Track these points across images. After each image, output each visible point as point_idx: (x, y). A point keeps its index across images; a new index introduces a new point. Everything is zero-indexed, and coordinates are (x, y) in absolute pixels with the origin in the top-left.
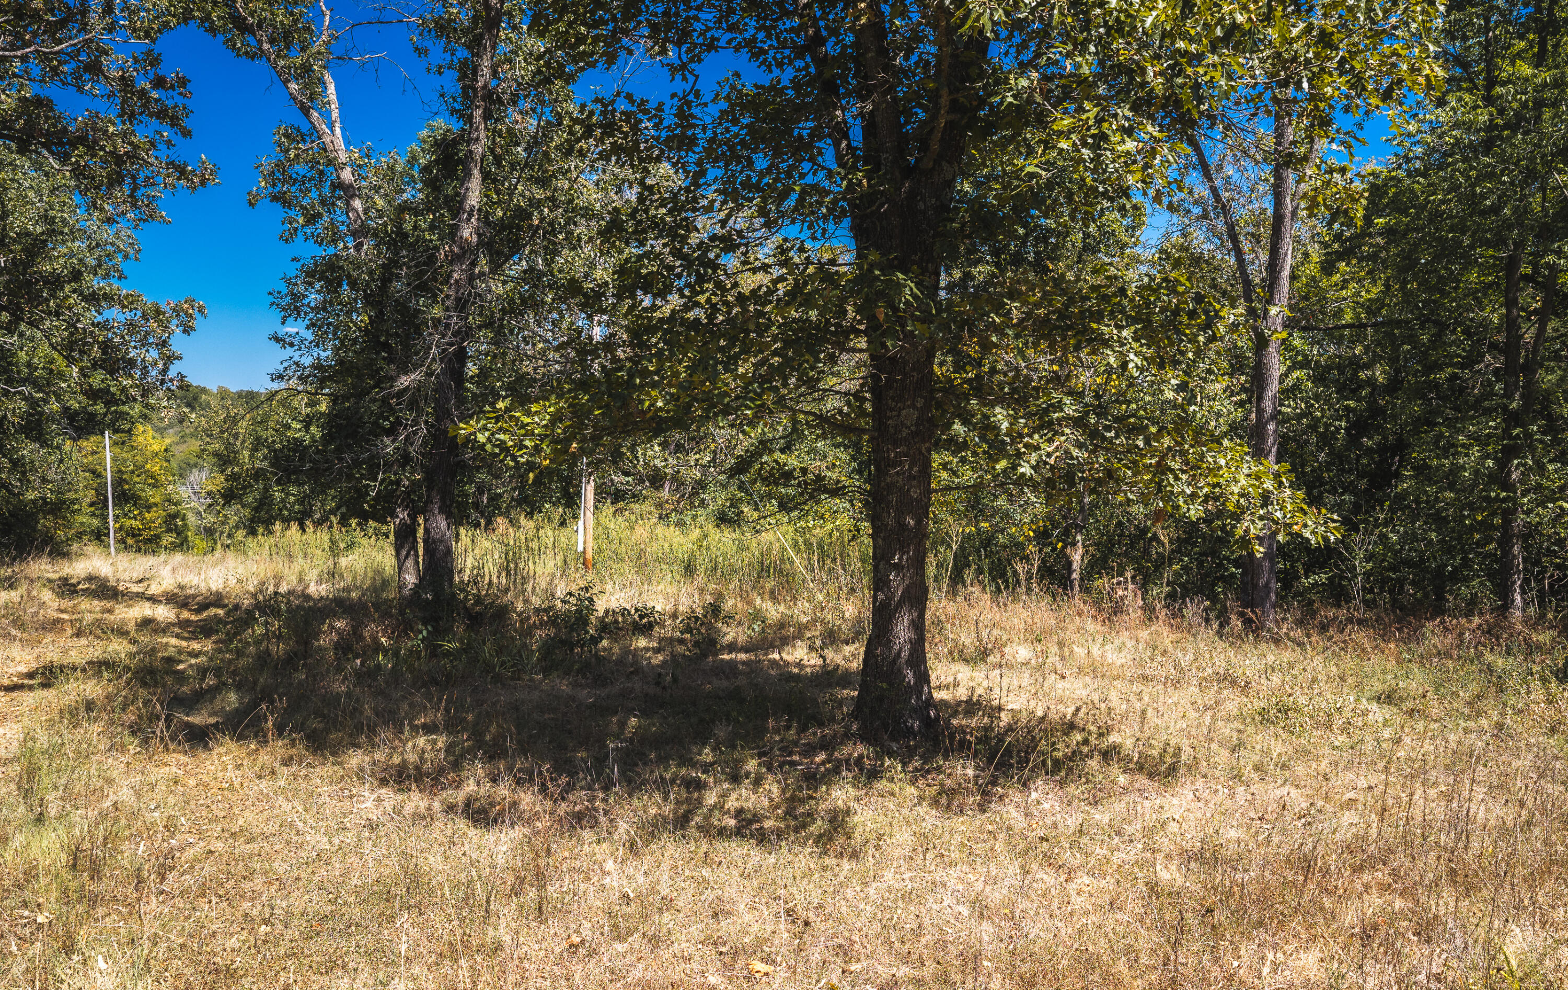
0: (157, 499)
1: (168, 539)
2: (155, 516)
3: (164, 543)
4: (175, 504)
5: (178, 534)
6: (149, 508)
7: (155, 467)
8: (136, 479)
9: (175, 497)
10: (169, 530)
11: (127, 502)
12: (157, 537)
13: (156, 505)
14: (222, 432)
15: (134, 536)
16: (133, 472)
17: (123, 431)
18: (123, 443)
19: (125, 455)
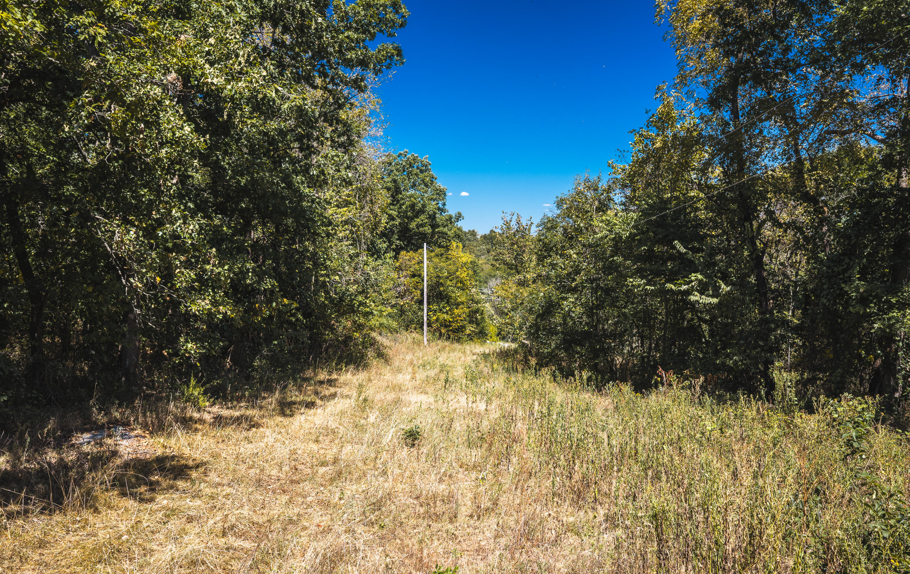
0: (463, 299)
1: (470, 329)
2: (461, 312)
3: (468, 332)
4: (477, 303)
5: (478, 324)
6: (458, 305)
7: (463, 274)
8: (449, 283)
9: (477, 297)
10: (471, 322)
11: (442, 300)
12: (463, 328)
13: (463, 303)
14: (513, 244)
15: (446, 326)
16: (447, 278)
17: (443, 247)
18: (442, 255)
19: (442, 264)
